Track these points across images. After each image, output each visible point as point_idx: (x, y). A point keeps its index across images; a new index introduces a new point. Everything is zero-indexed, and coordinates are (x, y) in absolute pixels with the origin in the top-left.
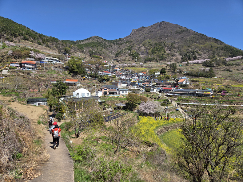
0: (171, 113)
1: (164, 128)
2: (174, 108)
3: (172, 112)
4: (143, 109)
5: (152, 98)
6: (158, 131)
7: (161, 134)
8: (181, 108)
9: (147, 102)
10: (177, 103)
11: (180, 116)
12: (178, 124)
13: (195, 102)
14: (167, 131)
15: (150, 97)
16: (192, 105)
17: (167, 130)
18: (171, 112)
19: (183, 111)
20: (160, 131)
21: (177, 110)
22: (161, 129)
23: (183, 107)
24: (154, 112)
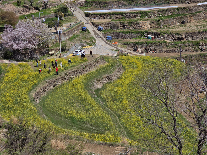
0: (71, 39)
1: (47, 84)
2: (78, 27)
3: (74, 35)
4: (10, 43)
5: (29, 9)
6: (36, 92)
7: (43, 95)
8: (92, 23)
9: (17, 26)
10: (85, 13)
11: (88, 41)
12: (73, 70)
13: (120, 5)
14: (53, 88)
15: (26, 7)
16: (113, 14)
17: (54, 86)
18: (71, 36)
19: (96, 29)
20: (41, 91)
21: (84, 30)
22: (42, 86)
23: (97, 20)
24: (33, 46)
